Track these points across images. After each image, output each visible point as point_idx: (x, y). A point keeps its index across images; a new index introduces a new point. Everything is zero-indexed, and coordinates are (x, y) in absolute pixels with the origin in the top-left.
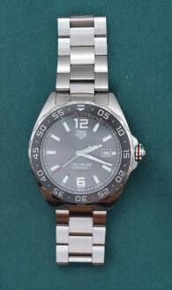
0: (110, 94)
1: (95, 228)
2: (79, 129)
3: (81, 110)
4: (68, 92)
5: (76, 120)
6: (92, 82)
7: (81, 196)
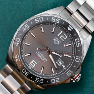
0: (90, 36)
1: (17, 92)
2: (59, 37)
3: (69, 29)
4: (71, 14)
5: (62, 32)
6: (88, 21)
7: (27, 71)
